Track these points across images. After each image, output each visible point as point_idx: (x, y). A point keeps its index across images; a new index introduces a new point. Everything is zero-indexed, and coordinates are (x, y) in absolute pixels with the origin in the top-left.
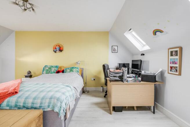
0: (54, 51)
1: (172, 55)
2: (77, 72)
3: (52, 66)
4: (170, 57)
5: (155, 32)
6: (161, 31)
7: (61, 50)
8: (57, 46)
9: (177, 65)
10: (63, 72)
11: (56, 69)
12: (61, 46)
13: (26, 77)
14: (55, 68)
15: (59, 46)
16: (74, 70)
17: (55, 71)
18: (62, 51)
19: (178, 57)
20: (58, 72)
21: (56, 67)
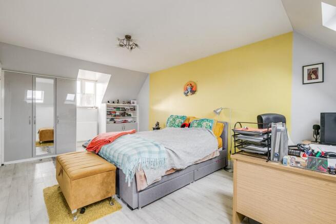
0: (184, 93)
2: (209, 127)
3: (178, 117)
8: (188, 85)
10: (189, 126)
11: (182, 121)
13: (154, 129)
14: (180, 119)
15: (191, 84)
16: (204, 124)
17: (180, 125)
20: (183, 126)
21: (183, 117)
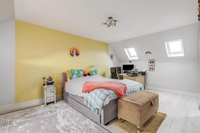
0: (72, 54)
1: (151, 63)
4: (150, 64)
5: (147, 53)
6: (150, 53)
7: (77, 54)
8: (74, 49)
9: (153, 67)
12: (78, 50)
15: (76, 50)
18: (79, 55)
19: (153, 64)
